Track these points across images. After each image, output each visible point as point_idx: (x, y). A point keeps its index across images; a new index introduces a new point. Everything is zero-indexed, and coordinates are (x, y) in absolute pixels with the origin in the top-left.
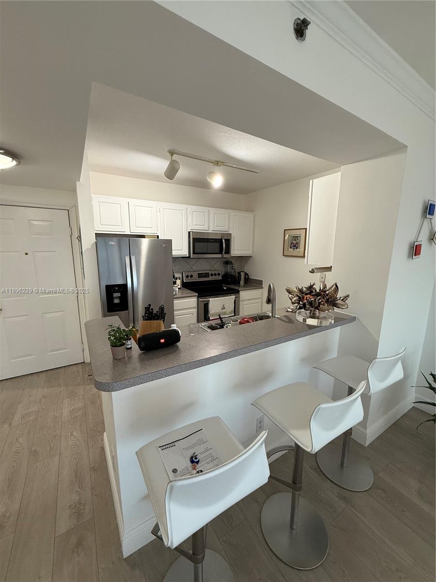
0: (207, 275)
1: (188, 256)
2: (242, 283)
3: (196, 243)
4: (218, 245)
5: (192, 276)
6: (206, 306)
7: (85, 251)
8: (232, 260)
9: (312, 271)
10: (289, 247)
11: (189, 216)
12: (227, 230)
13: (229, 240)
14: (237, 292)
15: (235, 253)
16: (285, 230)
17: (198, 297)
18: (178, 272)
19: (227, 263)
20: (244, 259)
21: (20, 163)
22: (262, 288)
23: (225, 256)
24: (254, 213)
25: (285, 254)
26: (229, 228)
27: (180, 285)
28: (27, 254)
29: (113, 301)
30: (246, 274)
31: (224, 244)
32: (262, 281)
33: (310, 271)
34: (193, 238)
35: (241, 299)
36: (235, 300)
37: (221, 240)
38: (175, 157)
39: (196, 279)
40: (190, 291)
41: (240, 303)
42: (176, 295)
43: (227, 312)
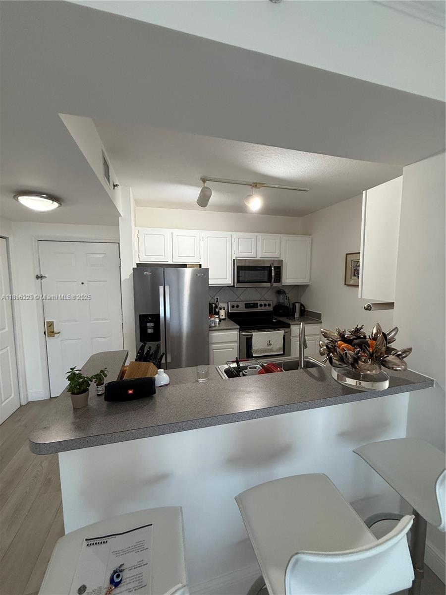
0: (255, 305)
1: (232, 285)
2: (297, 315)
3: (241, 272)
4: (266, 272)
5: (238, 306)
6: (249, 341)
7: (123, 281)
8: (284, 289)
9: (368, 308)
10: (352, 275)
11: (235, 244)
12: (278, 257)
13: (280, 267)
14: (287, 326)
15: (287, 282)
16: (347, 255)
17: (240, 330)
18: (224, 302)
19: (280, 292)
20: (300, 288)
21: (61, 204)
22: (321, 323)
23: (275, 285)
24: (311, 236)
25: (347, 283)
26: (280, 254)
27: (224, 316)
28: (83, 283)
29: (147, 331)
30: (302, 305)
31: (273, 271)
32: (320, 314)
33: (365, 308)
34: (238, 267)
35: (292, 335)
36: (284, 336)
37: (270, 267)
38: (208, 184)
39: (242, 309)
40: (234, 323)
41: (292, 340)
42: (215, 326)
43: (274, 349)
